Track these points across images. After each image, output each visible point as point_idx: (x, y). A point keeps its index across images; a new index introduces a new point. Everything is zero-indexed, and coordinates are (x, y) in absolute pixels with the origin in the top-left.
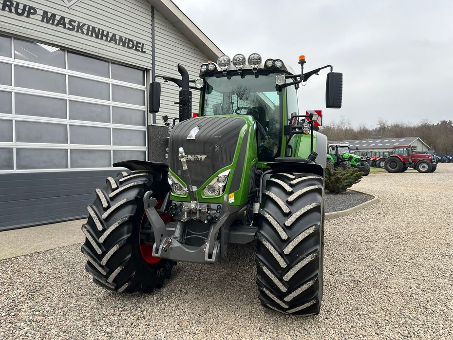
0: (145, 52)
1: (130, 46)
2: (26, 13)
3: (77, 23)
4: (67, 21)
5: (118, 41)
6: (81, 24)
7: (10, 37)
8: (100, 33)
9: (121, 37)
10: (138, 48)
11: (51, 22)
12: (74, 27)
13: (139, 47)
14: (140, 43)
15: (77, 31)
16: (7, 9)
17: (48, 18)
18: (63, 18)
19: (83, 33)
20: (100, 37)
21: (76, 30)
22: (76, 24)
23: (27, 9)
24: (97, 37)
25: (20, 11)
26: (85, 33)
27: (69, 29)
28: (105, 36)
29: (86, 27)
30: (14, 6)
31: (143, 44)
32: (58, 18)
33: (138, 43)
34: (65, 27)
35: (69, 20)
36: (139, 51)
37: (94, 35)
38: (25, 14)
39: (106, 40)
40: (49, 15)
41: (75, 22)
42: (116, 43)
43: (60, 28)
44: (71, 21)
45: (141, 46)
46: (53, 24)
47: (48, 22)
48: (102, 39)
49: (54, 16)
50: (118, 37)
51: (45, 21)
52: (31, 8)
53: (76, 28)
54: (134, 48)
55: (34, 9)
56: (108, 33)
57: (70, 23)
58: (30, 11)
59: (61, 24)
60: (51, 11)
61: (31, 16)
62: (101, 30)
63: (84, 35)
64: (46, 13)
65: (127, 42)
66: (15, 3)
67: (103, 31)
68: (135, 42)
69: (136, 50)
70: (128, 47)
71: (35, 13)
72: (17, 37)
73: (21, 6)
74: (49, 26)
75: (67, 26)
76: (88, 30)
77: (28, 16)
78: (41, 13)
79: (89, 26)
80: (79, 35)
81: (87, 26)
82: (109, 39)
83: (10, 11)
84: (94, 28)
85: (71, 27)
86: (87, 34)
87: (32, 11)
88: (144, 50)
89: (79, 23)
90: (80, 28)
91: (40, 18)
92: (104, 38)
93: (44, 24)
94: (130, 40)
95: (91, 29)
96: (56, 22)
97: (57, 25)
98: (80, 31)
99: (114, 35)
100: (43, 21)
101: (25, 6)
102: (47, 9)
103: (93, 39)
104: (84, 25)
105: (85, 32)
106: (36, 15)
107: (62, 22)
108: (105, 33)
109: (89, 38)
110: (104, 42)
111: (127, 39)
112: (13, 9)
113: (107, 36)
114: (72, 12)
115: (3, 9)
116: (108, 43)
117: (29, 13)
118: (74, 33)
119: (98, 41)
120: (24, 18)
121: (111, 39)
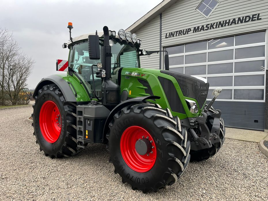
0: (261, 19)
1: (247, 20)
3: (210, 25)
4: (205, 26)
5: (237, 22)
6: (213, 24)
8: (224, 23)
9: (239, 18)
10: (254, 19)
12: (208, 27)
13: (256, 17)
14: (256, 15)
15: (210, 29)
16: (180, 34)
17: (196, 30)
18: (203, 26)
19: (213, 28)
24: (222, 26)
25: (184, 33)
27: (206, 30)
28: (227, 23)
29: (215, 24)
31: (259, 14)
32: (200, 27)
33: (253, 15)
34: (204, 30)
36: (255, 20)
37: (220, 26)
38: (187, 33)
39: (228, 25)
41: (209, 25)
42: (235, 24)
43: (202, 32)
44: (207, 25)
45: (257, 16)
46: (198, 31)
48: (225, 26)
49: (198, 27)
52: (189, 29)
53: (210, 27)
54: (251, 20)
55: (190, 29)
56: (229, 20)
57: (207, 27)
59: (202, 29)
60: (196, 26)
61: (189, 33)
62: (225, 21)
63: (215, 29)
64: (195, 28)
65: (244, 19)
66: (183, 31)
67: (226, 21)
68: (251, 16)
69: (252, 20)
70: (245, 22)
71: (190, 30)
72: (186, 44)
73: (185, 31)
74: (197, 33)
78: (192, 29)
80: (212, 30)
81: (216, 23)
82: (230, 23)
83: (181, 35)
84: (220, 22)
86: (216, 27)
88: (259, 18)
89: (211, 24)
90: (212, 26)
93: (195, 33)
94: (246, 17)
95: (218, 24)
96: (199, 30)
97: (200, 31)
98: (212, 28)
99: (234, 19)
100: (193, 32)
102: (195, 26)
103: (221, 28)
104: (214, 23)
105: (214, 27)
107: (203, 28)
109: (218, 29)
110: (227, 27)
111: (245, 17)
112: (182, 33)
113: (229, 23)
114: (208, 20)
115: (179, 35)
116: (230, 26)
117: (188, 31)
118: (209, 30)
119: (224, 28)
120: (186, 35)
121: (232, 23)
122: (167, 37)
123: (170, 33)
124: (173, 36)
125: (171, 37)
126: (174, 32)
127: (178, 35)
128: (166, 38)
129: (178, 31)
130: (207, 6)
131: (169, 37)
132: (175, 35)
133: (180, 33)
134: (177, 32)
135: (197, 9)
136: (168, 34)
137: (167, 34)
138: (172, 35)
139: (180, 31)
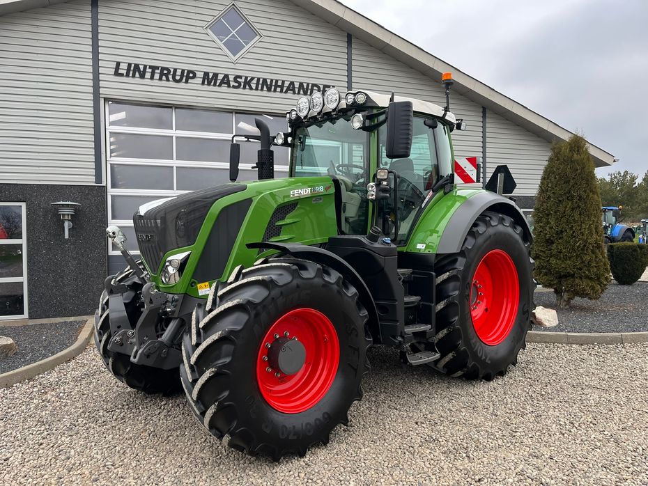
2: (184, 78)
3: (243, 78)
4: (231, 78)
5: (297, 90)
6: (249, 78)
7: (171, 107)
8: (274, 84)
9: (301, 84)
11: (212, 84)
12: (240, 83)
15: (244, 88)
16: (164, 78)
17: (209, 79)
18: (226, 76)
19: (251, 88)
20: (272, 90)
21: (242, 87)
22: (242, 80)
23: (185, 74)
24: (269, 90)
25: (178, 78)
26: (254, 88)
27: (234, 87)
28: (279, 86)
29: (255, 81)
30: (172, 73)
32: (220, 77)
34: (229, 86)
35: (233, 77)
37: (265, 88)
38: (184, 80)
39: (281, 91)
40: (211, 75)
41: (241, 77)
42: (294, 93)
43: (224, 88)
44: (237, 77)
46: (215, 85)
47: (209, 84)
48: (275, 91)
49: (216, 75)
50: (297, 85)
51: (206, 83)
52: (189, 72)
53: (242, 84)
55: (194, 72)
56: (283, 82)
57: (235, 80)
58: (189, 76)
59: (225, 83)
60: (211, 71)
61: (190, 81)
62: (274, 81)
63: (254, 91)
64: (206, 74)
65: (310, 88)
66: (172, 70)
67: (277, 81)
68: (322, 87)
70: (311, 94)
71: (194, 76)
72: (177, 107)
73: (179, 72)
74: (211, 88)
75: (232, 83)
76: (257, 84)
77: (187, 82)
78: (201, 75)
79: (259, 79)
80: (247, 91)
81: (256, 79)
82: (285, 89)
83: (168, 80)
84: (265, 80)
85: (237, 84)
86: (257, 89)
87: (191, 75)
89: (246, 78)
90: (248, 83)
91: (200, 81)
92: (279, 89)
93: (206, 87)
94: (314, 85)
95: (261, 82)
96: (218, 82)
97: (220, 85)
98: (247, 87)
99: (292, 83)
100: (203, 83)
101: (183, 71)
102: (206, 69)
103: (265, 93)
104: (252, 78)
105: (254, 86)
106: (195, 79)
107: (225, 81)
108: (280, 83)
109: (259, 93)
110: (278, 94)
111: (310, 85)
112: (170, 77)
113: (282, 87)
114: (238, 66)
115: (160, 79)
116: (283, 95)
117: (188, 78)
118: (240, 91)
119: (271, 94)
120: (182, 85)
121: (288, 89)
122: (120, 71)
123: (130, 65)
124: (142, 76)
125: (134, 76)
126: (145, 67)
127: (157, 76)
128: (117, 74)
129: (157, 68)
130: (234, 32)
131: (128, 75)
132: (148, 75)
133: (165, 73)
134: (154, 68)
135: (209, 31)
136: (124, 66)
137: (118, 64)
138: (136, 71)
139: (163, 69)
